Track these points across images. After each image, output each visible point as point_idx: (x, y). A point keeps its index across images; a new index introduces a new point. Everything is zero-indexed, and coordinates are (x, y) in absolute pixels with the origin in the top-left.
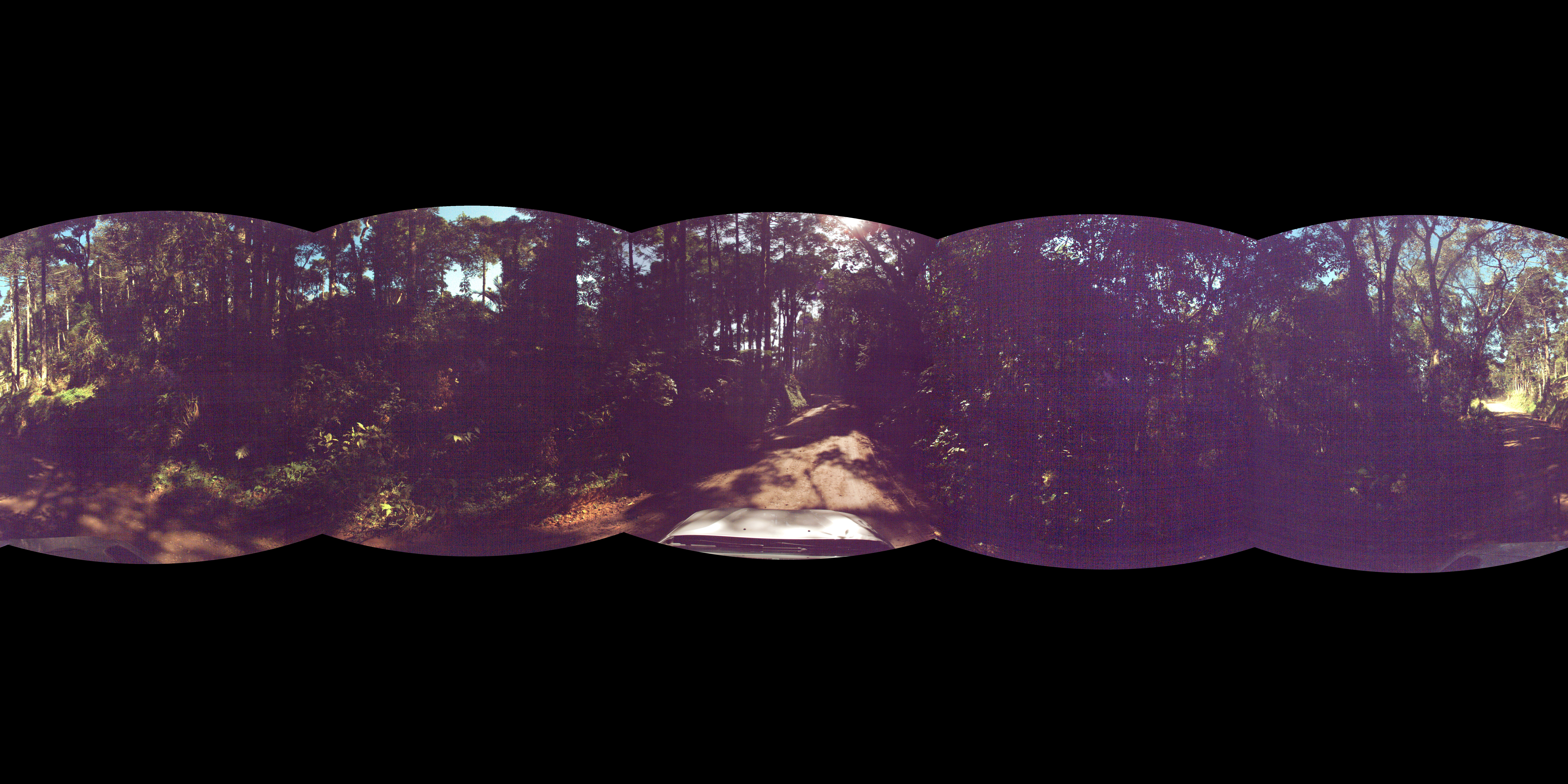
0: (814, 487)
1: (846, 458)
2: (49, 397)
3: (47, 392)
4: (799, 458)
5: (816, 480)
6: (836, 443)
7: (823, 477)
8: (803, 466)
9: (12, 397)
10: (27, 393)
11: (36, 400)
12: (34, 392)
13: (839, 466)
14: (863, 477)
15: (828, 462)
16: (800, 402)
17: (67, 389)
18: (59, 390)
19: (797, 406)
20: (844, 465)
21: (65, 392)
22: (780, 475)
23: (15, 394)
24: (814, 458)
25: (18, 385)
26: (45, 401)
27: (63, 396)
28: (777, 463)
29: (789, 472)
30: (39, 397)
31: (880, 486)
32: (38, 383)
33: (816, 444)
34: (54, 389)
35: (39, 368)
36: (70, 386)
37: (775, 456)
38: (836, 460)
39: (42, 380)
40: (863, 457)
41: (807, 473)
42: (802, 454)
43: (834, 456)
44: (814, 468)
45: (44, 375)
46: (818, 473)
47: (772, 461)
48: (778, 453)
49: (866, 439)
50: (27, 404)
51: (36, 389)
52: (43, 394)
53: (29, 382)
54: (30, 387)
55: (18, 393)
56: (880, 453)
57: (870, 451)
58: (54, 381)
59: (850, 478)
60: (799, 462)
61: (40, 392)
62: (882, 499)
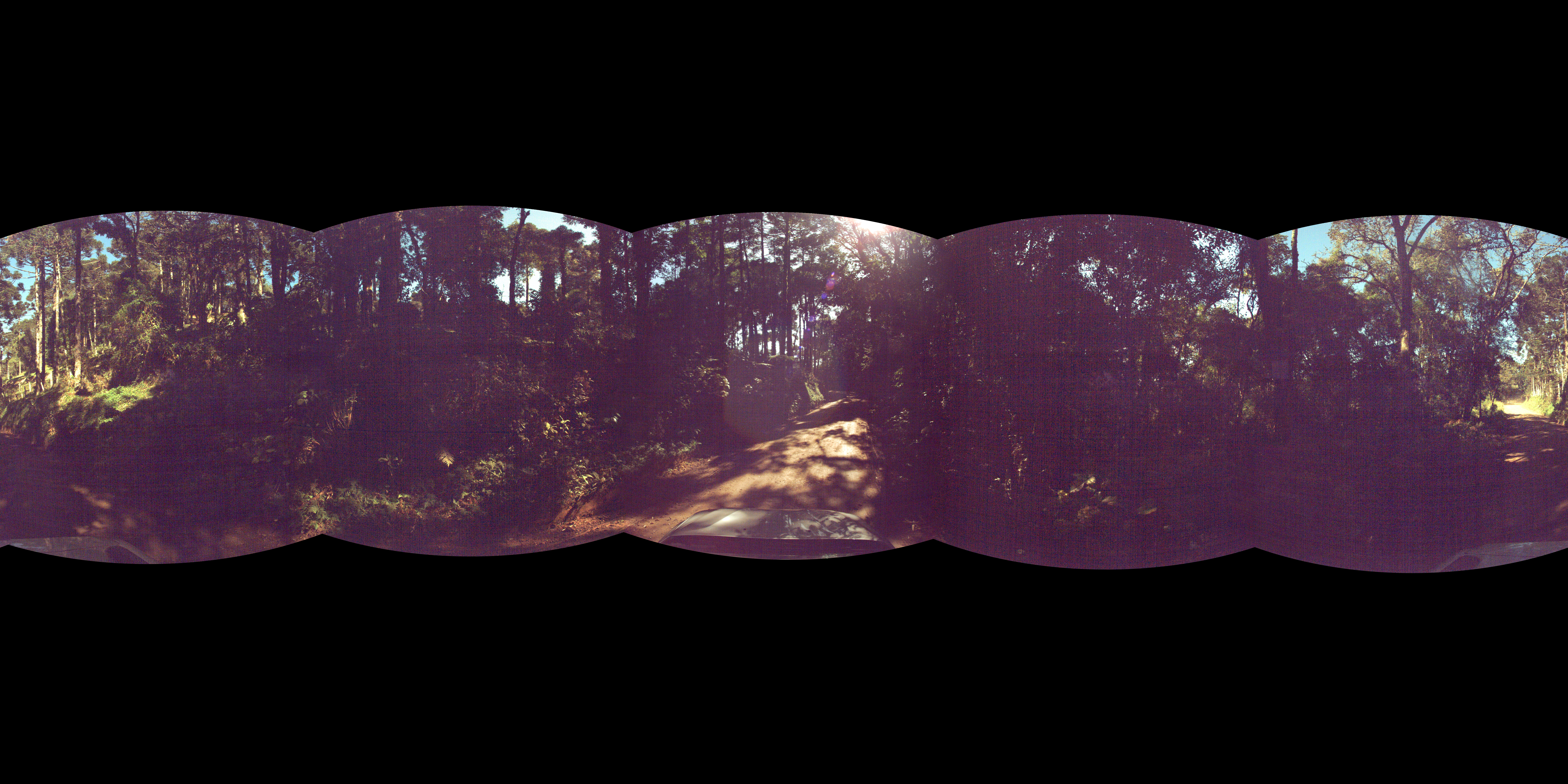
0: (821, 447)
1: (845, 434)
2: (85, 398)
3: (82, 392)
4: (813, 434)
5: (822, 444)
6: (841, 425)
7: (828, 443)
8: (815, 437)
9: (36, 398)
10: (55, 394)
11: (68, 401)
12: (64, 392)
13: (840, 438)
14: (854, 444)
15: (833, 436)
16: (818, 397)
17: (109, 388)
18: (97, 389)
19: (815, 400)
20: (844, 437)
21: (107, 392)
22: (799, 442)
23: (40, 395)
24: (824, 434)
25: (43, 384)
26: (80, 402)
27: (105, 396)
28: (798, 437)
29: (806, 441)
30: (72, 398)
31: (862, 448)
32: (69, 381)
33: (827, 426)
34: (90, 388)
35: (72, 363)
36: (112, 384)
37: (796, 433)
38: (838, 435)
39: (75, 377)
40: (858, 434)
41: (817, 441)
42: (815, 432)
43: (839, 433)
44: (823, 438)
45: (78, 372)
46: (824, 441)
47: (794, 436)
48: (799, 431)
49: (865, 423)
50: (57, 407)
51: (68, 388)
52: (77, 394)
53: (57, 380)
54: (59, 386)
55: (43, 394)
56: (871, 432)
57: (865, 430)
58: (91, 379)
59: (845, 444)
60: (813, 436)
61: (73, 392)
62: (860, 454)
